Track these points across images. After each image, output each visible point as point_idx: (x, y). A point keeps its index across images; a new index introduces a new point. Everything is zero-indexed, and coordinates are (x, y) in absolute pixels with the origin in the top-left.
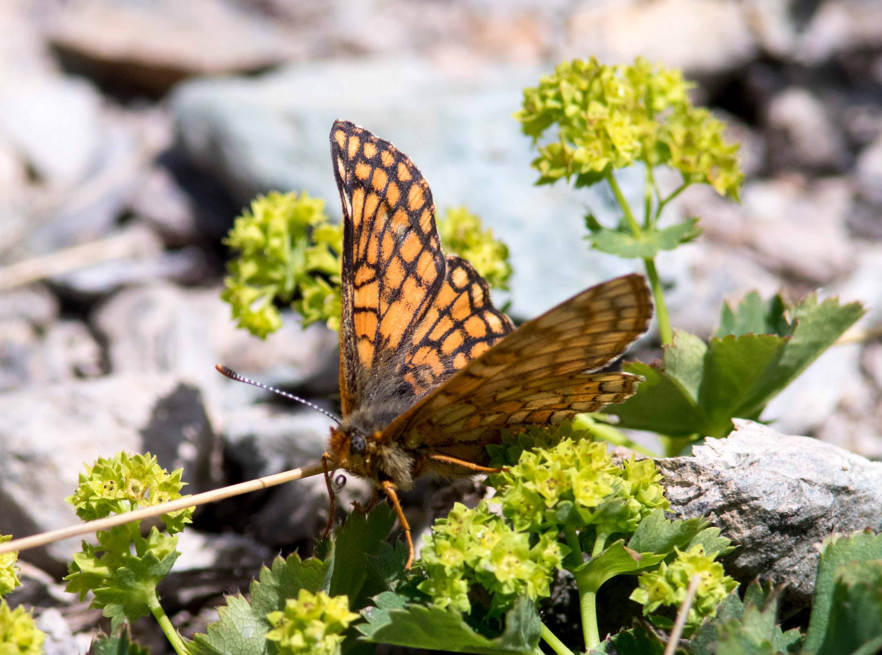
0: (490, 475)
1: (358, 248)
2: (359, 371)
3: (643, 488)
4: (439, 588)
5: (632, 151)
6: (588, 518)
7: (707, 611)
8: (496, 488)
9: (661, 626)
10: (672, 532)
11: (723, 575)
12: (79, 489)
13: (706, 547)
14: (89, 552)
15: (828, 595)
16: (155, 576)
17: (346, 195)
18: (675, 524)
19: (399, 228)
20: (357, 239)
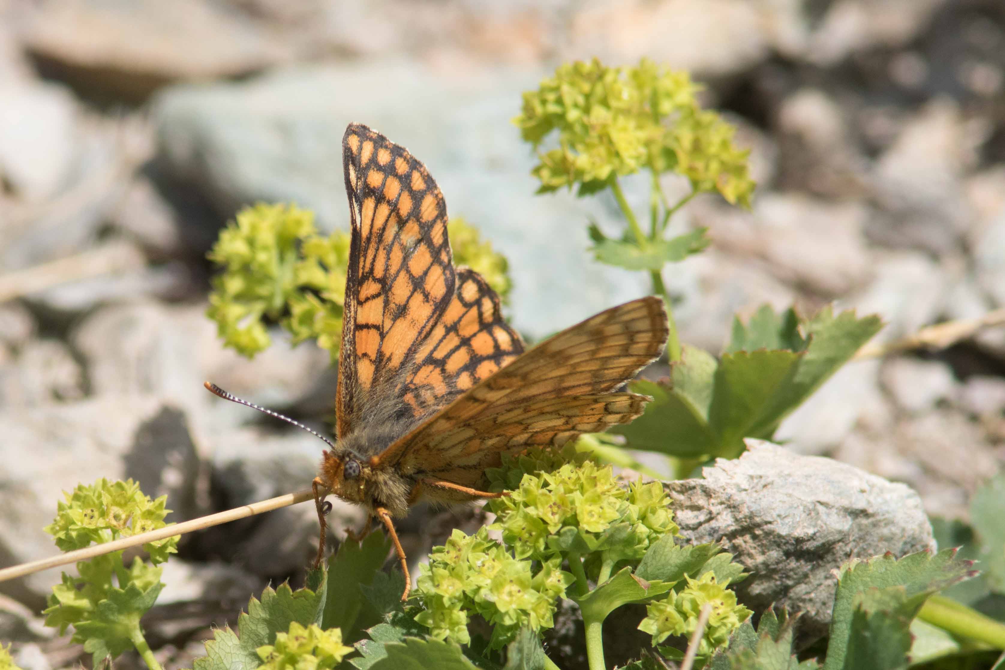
0: (490, 499)
1: (365, 261)
2: (357, 393)
3: (651, 512)
4: (437, 620)
5: (637, 158)
6: (593, 544)
7: (719, 641)
8: (496, 513)
9: (671, 657)
10: (682, 558)
11: (736, 604)
12: (58, 518)
13: (718, 573)
14: (69, 584)
15: (846, 623)
16: (138, 609)
17: (355, 205)
18: (685, 549)
19: (409, 241)
20: (364, 251)
